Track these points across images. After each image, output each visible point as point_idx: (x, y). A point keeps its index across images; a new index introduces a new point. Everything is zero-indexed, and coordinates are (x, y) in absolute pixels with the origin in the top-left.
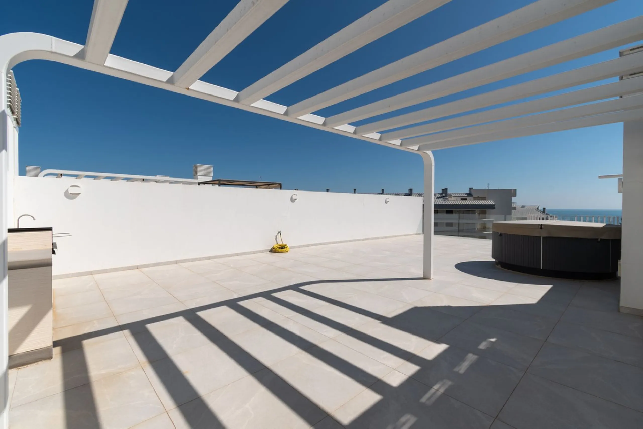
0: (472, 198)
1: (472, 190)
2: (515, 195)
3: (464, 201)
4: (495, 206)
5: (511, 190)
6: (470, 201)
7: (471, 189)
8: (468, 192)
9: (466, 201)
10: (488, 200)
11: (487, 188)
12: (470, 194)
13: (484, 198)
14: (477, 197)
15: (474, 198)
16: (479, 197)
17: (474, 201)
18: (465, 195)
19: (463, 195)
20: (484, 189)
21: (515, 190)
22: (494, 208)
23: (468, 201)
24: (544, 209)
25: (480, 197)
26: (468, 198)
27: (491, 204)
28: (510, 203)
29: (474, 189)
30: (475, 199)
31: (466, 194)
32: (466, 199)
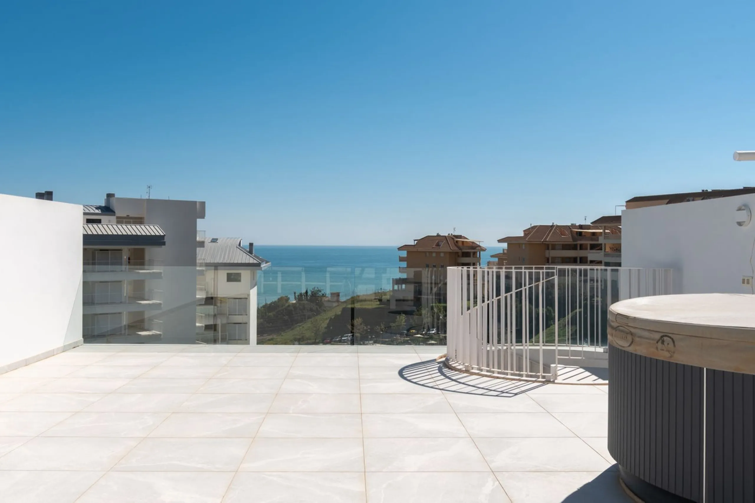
0: (113, 218)
1: (112, 199)
2: (203, 216)
3: (95, 226)
4: (166, 239)
5: (195, 202)
6: (110, 226)
7: (110, 196)
8: (103, 205)
9: (100, 226)
10: (149, 224)
11: (146, 197)
12: (107, 210)
13: (139, 221)
14: (125, 216)
15: (118, 218)
16: (128, 217)
17: (119, 226)
18: (97, 211)
19: (92, 211)
20: (138, 197)
21: (203, 204)
22: (164, 244)
23: (105, 226)
24: (251, 245)
25: (132, 218)
26: (104, 218)
27: (157, 234)
28: (194, 231)
29: (116, 196)
30: (120, 221)
31: (97, 208)
32: (99, 221)
